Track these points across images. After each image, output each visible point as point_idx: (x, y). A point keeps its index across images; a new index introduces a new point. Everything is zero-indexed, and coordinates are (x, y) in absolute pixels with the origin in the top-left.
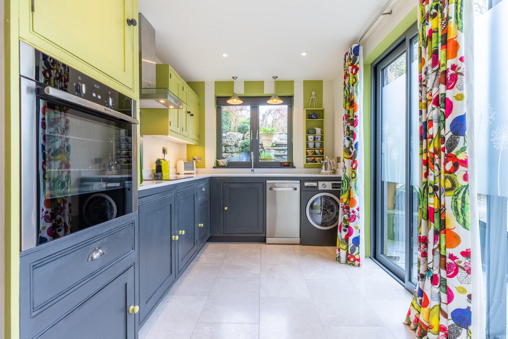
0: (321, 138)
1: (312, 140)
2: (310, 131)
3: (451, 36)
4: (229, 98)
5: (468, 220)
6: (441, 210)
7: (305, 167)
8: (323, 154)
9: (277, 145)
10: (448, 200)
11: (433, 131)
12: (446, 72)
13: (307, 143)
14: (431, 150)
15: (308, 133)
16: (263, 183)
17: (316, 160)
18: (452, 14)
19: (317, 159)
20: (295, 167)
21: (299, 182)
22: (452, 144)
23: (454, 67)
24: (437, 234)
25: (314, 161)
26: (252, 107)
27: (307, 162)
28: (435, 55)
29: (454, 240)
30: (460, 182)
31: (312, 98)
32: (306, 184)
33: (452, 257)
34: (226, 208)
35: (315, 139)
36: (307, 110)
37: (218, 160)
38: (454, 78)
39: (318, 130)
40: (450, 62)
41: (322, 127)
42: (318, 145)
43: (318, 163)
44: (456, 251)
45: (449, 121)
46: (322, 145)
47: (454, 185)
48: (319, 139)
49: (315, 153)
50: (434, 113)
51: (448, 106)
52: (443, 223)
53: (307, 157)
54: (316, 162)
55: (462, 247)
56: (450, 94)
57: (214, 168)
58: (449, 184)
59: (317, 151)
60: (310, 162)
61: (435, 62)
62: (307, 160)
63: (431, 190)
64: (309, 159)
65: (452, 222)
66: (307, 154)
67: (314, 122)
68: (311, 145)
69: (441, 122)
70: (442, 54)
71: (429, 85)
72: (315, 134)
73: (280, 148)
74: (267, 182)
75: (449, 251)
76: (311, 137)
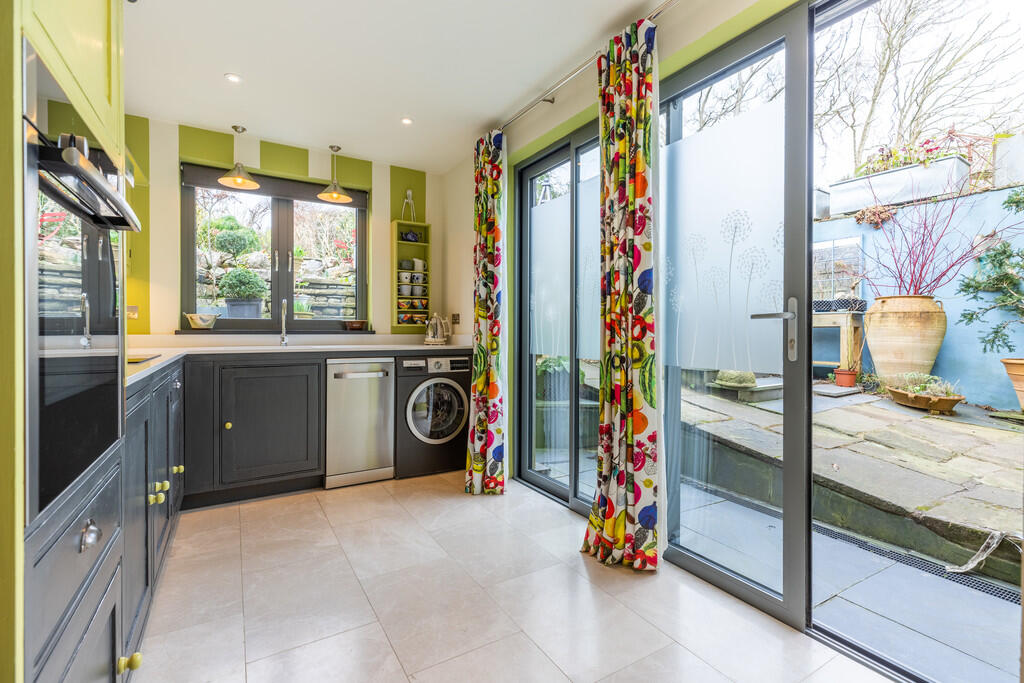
0: (424, 279)
1: (407, 281)
2: (404, 264)
3: (639, 169)
4: (225, 171)
5: (655, 397)
6: (629, 385)
7: (394, 331)
8: (426, 307)
9: (311, 284)
10: (635, 374)
11: (620, 285)
12: (634, 212)
13: (399, 286)
14: (618, 310)
15: (400, 267)
16: (319, 365)
17: (416, 319)
18: (641, 143)
19: (417, 317)
20: (374, 333)
21: (392, 360)
22: (640, 304)
23: (642, 208)
24: (623, 417)
25: (411, 321)
26: (277, 201)
27: (399, 323)
28: (622, 186)
29: (642, 422)
30: (649, 351)
31: (407, 203)
32: (407, 363)
33: (640, 445)
34: (229, 425)
35: (412, 279)
36: (399, 225)
37: (188, 316)
38: (643, 221)
39: (419, 264)
40: (639, 201)
41: (425, 258)
42: (418, 290)
43: (419, 324)
44: (642, 437)
45: (637, 274)
46: (425, 293)
47: (642, 354)
48: (421, 280)
49: (413, 306)
50: (620, 262)
51: (634, 254)
52: (630, 403)
53: (399, 313)
54: (415, 323)
55: (648, 432)
56: (638, 241)
57: (177, 333)
58: (636, 355)
59: (417, 302)
60: (404, 322)
61: (622, 197)
62: (399, 318)
63: (617, 362)
64: (402, 316)
65: (640, 402)
66: (399, 308)
67: (411, 247)
68: (406, 290)
69: (628, 274)
70: (629, 189)
71: (616, 223)
72: (413, 269)
73: (317, 291)
74: (329, 361)
75: (637, 437)
76: (406, 275)
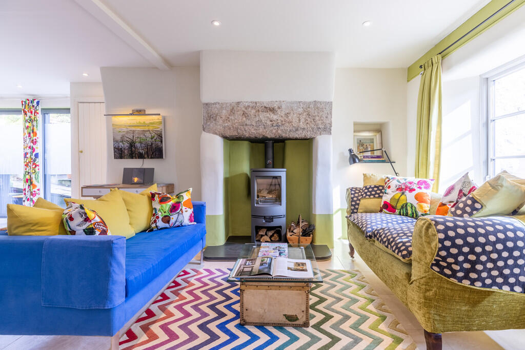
3: (35, 131)
5: (39, 180)
6: (31, 179)
10: (33, 176)
11: (28, 156)
12: (33, 140)
14: (27, 161)
18: (35, 125)
22: (35, 161)
23: (35, 139)
24: (29, 186)
28: (29, 134)
29: (35, 186)
30: (37, 171)
33: (34, 191)
38: (36, 142)
40: (34, 138)
44: (36, 190)
45: (34, 154)
47: (35, 171)
50: (29, 151)
51: (34, 150)
52: (31, 183)
55: (37, 188)
56: (34, 146)
58: (34, 171)
61: (29, 136)
63: (27, 173)
65: (34, 182)
69: (31, 154)
70: (32, 135)
71: (27, 142)
75: (34, 190)
